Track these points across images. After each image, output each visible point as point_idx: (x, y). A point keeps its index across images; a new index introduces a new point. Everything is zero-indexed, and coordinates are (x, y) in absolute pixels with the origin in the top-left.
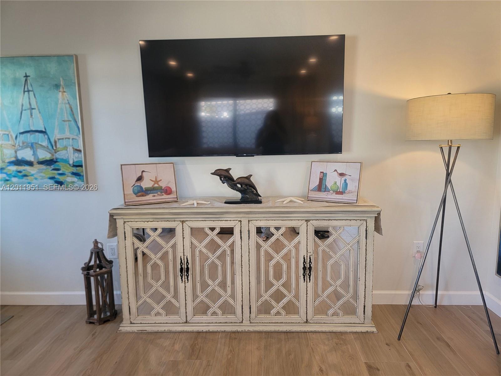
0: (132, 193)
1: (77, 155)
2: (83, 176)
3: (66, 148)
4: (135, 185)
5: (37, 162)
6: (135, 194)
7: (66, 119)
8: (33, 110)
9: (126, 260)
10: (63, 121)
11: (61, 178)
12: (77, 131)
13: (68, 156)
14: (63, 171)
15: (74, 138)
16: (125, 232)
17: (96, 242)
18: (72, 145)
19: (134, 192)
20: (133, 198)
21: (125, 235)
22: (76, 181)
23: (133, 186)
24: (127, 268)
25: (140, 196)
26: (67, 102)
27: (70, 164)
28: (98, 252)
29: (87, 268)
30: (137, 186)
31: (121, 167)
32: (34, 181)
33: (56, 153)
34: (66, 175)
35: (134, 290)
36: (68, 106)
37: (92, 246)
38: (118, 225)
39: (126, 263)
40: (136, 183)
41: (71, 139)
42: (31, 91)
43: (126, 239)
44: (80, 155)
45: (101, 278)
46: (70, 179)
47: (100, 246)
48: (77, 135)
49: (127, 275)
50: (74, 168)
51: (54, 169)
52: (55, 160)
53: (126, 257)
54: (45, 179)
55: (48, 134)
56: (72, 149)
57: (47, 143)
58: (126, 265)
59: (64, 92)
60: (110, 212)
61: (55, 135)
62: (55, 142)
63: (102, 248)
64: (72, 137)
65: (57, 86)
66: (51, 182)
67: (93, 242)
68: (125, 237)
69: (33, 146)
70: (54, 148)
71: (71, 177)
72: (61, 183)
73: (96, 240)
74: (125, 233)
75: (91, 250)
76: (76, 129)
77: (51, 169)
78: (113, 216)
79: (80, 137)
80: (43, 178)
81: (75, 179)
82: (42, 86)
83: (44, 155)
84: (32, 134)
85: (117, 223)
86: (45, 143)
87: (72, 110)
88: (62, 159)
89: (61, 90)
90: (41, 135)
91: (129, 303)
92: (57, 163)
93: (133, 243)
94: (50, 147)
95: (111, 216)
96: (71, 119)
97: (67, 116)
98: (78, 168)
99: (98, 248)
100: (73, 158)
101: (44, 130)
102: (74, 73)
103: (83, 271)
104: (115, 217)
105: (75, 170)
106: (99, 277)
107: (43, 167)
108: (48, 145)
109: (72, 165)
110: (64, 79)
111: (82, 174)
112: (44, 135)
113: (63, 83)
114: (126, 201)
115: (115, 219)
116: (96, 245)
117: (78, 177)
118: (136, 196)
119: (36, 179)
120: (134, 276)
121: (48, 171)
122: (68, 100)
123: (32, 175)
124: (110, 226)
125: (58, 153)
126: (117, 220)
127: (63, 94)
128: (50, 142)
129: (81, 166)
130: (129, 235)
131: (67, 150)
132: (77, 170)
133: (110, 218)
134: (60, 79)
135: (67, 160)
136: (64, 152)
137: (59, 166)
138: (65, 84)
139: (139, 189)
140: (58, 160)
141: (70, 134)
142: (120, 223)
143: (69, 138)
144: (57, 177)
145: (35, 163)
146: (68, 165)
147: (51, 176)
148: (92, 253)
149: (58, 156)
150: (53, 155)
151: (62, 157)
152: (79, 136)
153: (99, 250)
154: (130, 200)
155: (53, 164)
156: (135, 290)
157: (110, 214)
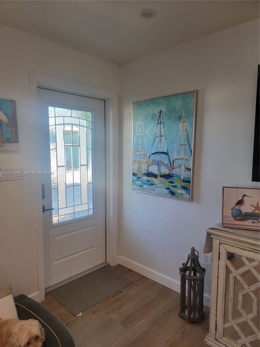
0: (231, 215)
1: (187, 172)
2: (190, 190)
3: (180, 166)
4: (235, 208)
5: (160, 176)
6: (234, 217)
7: (183, 143)
8: (162, 137)
9: (218, 280)
10: (180, 145)
11: (173, 190)
12: (190, 153)
13: (181, 173)
14: (176, 184)
15: (187, 159)
16: (219, 252)
17: (193, 250)
18: (185, 165)
19: (232, 215)
20: (231, 221)
21: (219, 256)
22: (184, 194)
23: (232, 209)
24: (218, 287)
25: (238, 220)
26: (185, 130)
27: (181, 179)
28: (194, 259)
29: (184, 269)
30: (236, 209)
31: (223, 188)
32: (157, 189)
33: (172, 169)
34: (178, 188)
35: (223, 310)
36: (185, 133)
37: (190, 252)
38: (213, 244)
39: (218, 282)
40: (236, 206)
41: (184, 160)
42: (162, 123)
43: (220, 259)
44: (189, 173)
45: (194, 283)
46: (180, 191)
47: (196, 253)
48: (189, 157)
49: (217, 293)
50: (184, 183)
51: (169, 182)
52: (171, 175)
53: (218, 277)
54: (163, 188)
55: (169, 155)
56: (184, 168)
57: (167, 162)
58: (218, 283)
59: (185, 122)
60: (208, 231)
61: (174, 155)
62: (173, 161)
63: (198, 256)
64: (185, 158)
65: (180, 118)
66: (167, 191)
67: (191, 248)
68: (219, 258)
69: (159, 164)
70: (172, 166)
71: (181, 189)
72: (173, 193)
73: (193, 248)
74: (219, 254)
75: (188, 255)
76: (189, 151)
77: (168, 182)
78: (210, 235)
79: (191, 159)
80: (162, 187)
81: (183, 192)
82: (170, 118)
83: (165, 171)
84: (159, 154)
85: (213, 242)
86: (166, 162)
87: (188, 137)
88: (177, 175)
89: (182, 120)
90: (164, 155)
91: (216, 321)
92: (173, 178)
93: (226, 265)
94: (169, 165)
95: (209, 234)
96: (186, 143)
97: (184, 141)
98: (187, 183)
99: (195, 255)
100: (184, 174)
101: (167, 152)
102: (194, 106)
103: (180, 271)
104: (211, 236)
105: (184, 184)
106: (192, 282)
107: (163, 179)
108: (168, 163)
109: (182, 181)
110: (185, 112)
111: (189, 188)
112: (167, 156)
113: (184, 115)
114: (223, 222)
115: (212, 238)
116: (193, 252)
117: (186, 190)
118: (234, 220)
119: (158, 187)
120: (224, 297)
121: (166, 182)
122: (186, 128)
123: (156, 185)
124: (206, 243)
125: (174, 170)
126: (213, 240)
127: (183, 124)
128: (170, 161)
129: (190, 182)
130: (224, 256)
131: (180, 168)
132: (185, 184)
133: (207, 236)
134: (183, 112)
135: (180, 176)
136: (178, 169)
137: (173, 180)
138: (186, 115)
139: (238, 213)
140: (173, 176)
141: (184, 155)
142: (216, 243)
143: (183, 159)
144: (171, 188)
145: (158, 176)
146: (180, 180)
147: (167, 187)
148: (189, 259)
149: (174, 172)
150: (170, 171)
151: (176, 173)
152: (191, 157)
153: (195, 257)
154: (228, 222)
155: (170, 178)
156: (223, 312)
157: (207, 232)
